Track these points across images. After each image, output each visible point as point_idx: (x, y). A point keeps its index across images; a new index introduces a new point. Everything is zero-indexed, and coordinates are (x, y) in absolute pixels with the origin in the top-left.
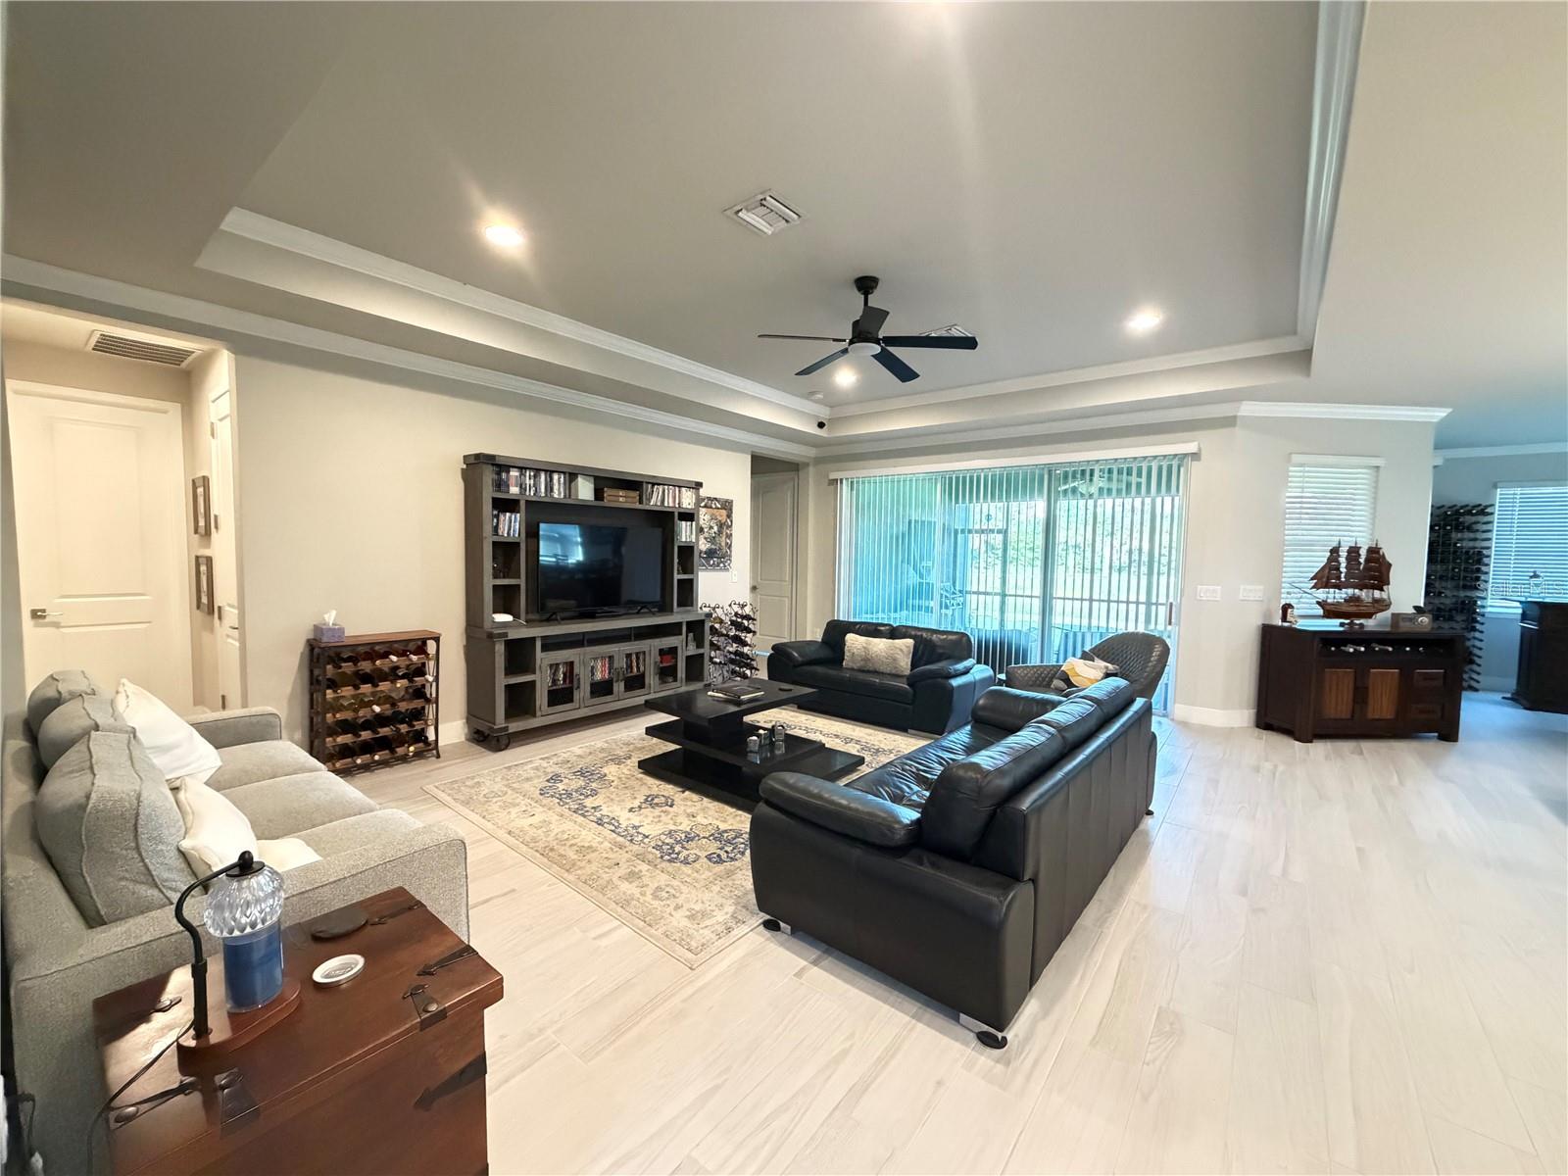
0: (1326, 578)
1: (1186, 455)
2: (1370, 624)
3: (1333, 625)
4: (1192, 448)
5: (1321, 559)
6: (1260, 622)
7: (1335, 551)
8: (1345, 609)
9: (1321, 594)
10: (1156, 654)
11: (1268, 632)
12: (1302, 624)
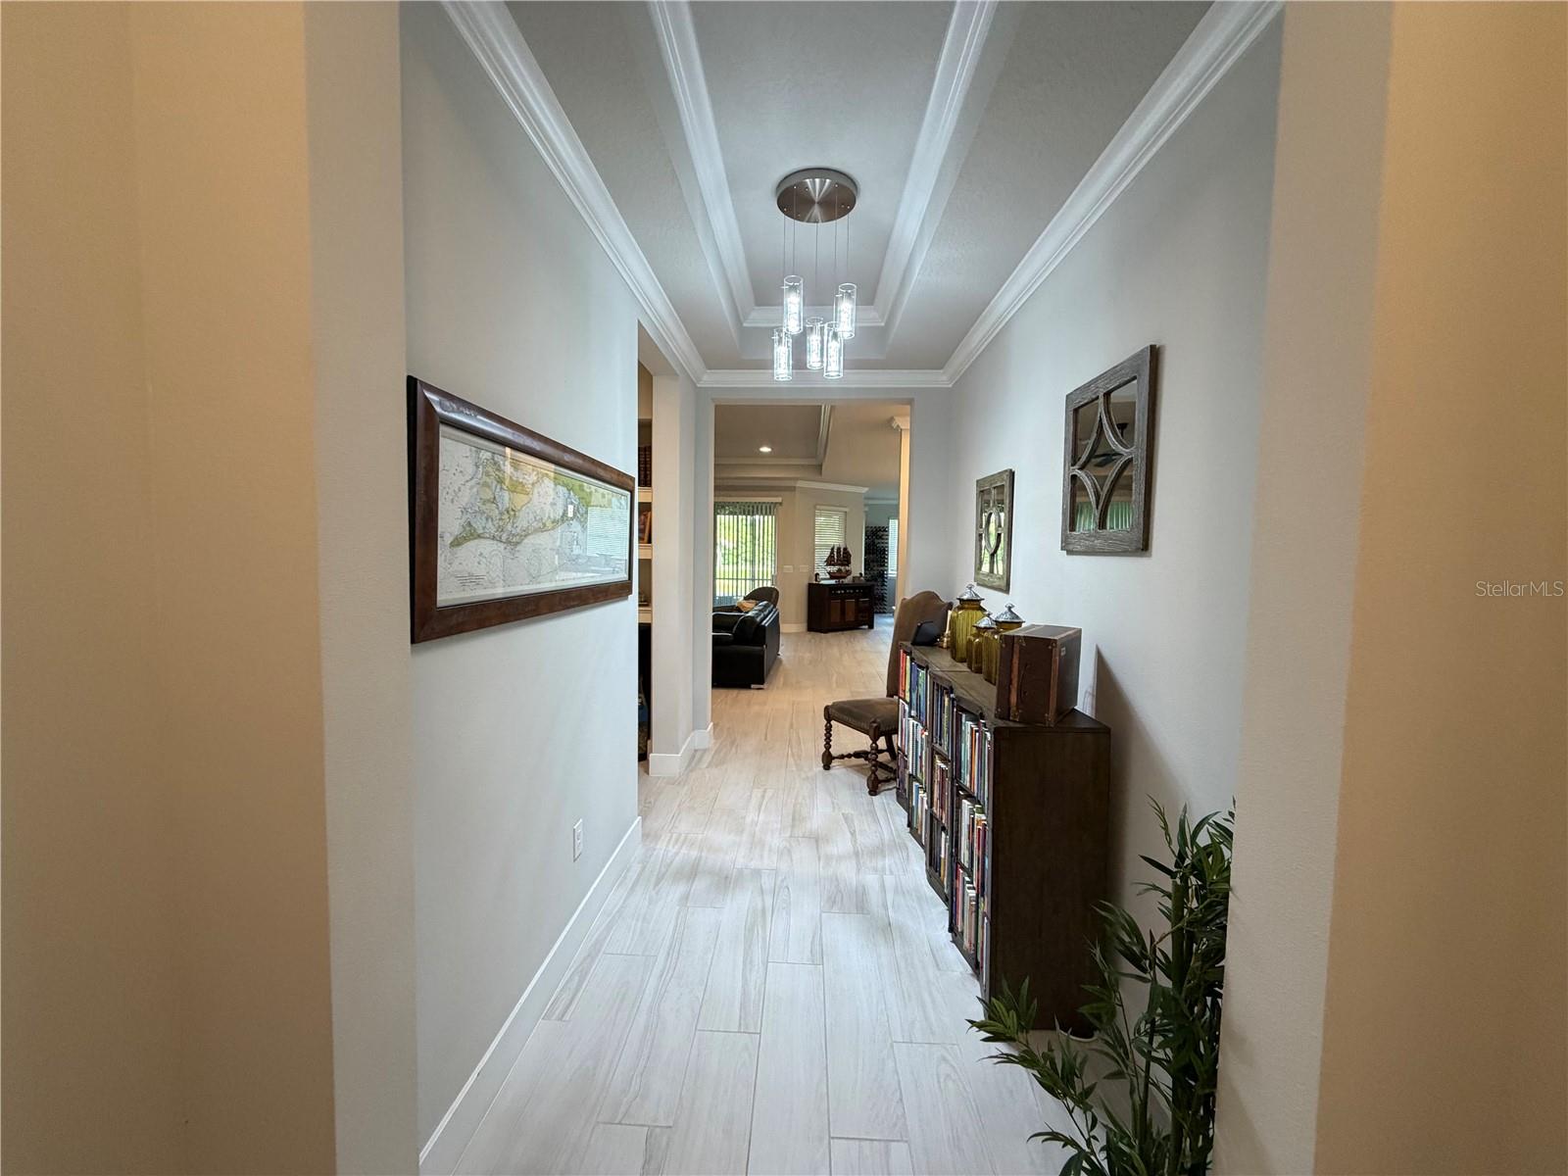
0: (830, 562)
1: (776, 503)
2: (846, 581)
3: (833, 582)
4: (779, 500)
5: (827, 553)
6: (806, 582)
7: (832, 549)
8: (838, 575)
9: (829, 569)
10: (774, 596)
11: (810, 586)
12: (823, 582)
